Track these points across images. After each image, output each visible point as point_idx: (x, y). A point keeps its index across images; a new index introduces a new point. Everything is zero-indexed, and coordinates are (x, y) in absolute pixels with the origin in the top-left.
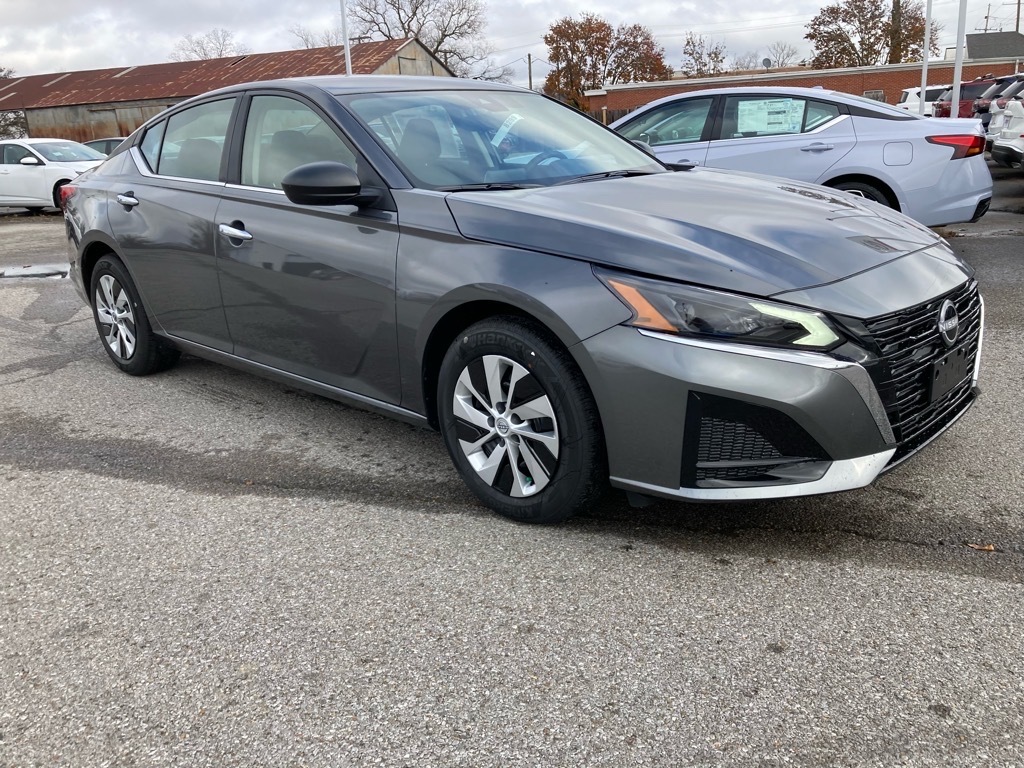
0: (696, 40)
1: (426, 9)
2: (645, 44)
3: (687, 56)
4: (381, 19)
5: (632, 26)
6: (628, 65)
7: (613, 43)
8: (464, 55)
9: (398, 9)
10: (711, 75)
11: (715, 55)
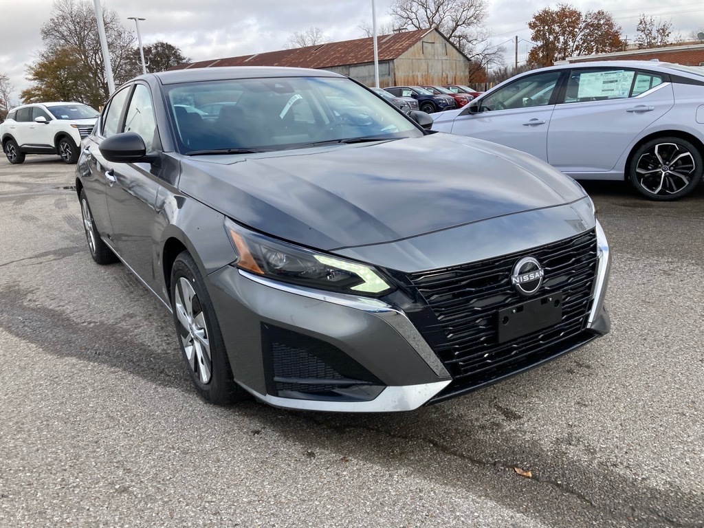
0: (648, 19)
1: (445, 7)
2: (607, 25)
3: (640, 32)
4: (414, 16)
5: (596, 12)
6: (591, 41)
7: (582, 25)
8: (470, 39)
9: (426, 8)
10: (659, 46)
11: (663, 31)
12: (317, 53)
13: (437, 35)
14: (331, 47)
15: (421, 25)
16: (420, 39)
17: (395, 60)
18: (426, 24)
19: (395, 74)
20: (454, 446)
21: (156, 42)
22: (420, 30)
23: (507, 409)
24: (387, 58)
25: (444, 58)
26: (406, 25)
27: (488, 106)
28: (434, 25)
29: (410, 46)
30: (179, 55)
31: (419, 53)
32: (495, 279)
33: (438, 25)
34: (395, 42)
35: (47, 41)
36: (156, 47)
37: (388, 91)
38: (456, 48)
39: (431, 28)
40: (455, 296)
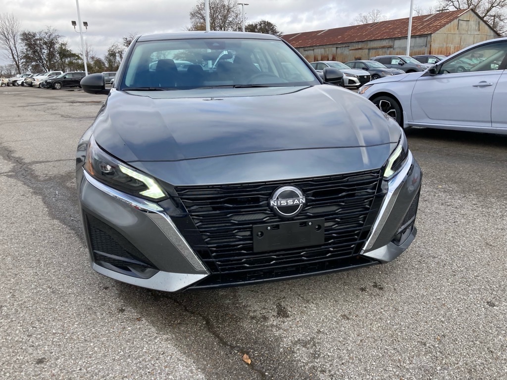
8: (502, 18)
12: (371, 29)
13: (473, 14)
14: (383, 25)
15: (461, 7)
16: (457, 17)
17: (432, 35)
18: (465, 5)
19: (430, 46)
20: (219, 327)
21: (261, 20)
22: (459, 10)
23: (284, 308)
24: (426, 33)
25: (476, 33)
26: (448, 6)
27: (448, 69)
28: (471, 7)
29: (447, 23)
30: (275, 30)
31: (454, 29)
32: (257, 200)
33: (476, 7)
34: (436, 20)
35: (193, 20)
36: (260, 25)
37: (416, 59)
38: (489, 26)
39: (469, 8)
40: (214, 209)
